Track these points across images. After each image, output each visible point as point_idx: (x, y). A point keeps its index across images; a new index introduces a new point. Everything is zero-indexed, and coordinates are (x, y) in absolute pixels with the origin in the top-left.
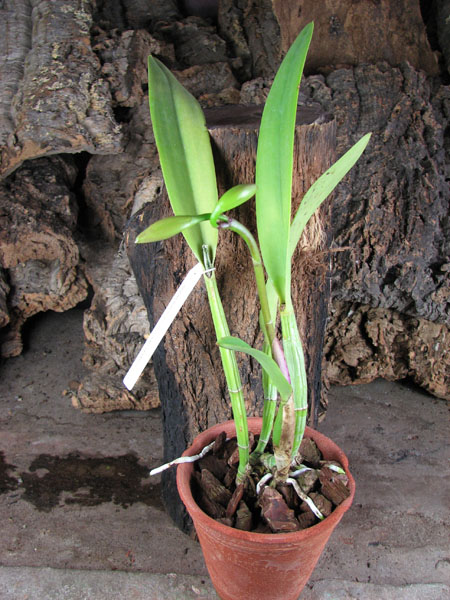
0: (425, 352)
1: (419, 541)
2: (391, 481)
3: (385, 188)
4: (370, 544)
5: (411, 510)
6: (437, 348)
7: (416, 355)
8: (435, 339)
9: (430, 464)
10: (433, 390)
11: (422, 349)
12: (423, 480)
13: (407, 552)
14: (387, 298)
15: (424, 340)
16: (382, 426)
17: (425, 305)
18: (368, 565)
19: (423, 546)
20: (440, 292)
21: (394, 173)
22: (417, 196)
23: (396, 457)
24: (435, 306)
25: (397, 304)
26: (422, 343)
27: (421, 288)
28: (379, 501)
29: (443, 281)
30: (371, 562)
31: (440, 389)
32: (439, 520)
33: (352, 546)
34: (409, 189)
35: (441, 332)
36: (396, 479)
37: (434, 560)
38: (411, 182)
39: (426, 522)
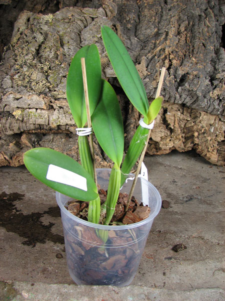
0: (204, 133)
1: (201, 256)
2: (182, 214)
3: (180, 25)
4: (166, 258)
5: (195, 235)
6: (212, 131)
7: (199, 135)
8: (211, 125)
9: (207, 204)
10: (209, 159)
11: (203, 131)
12: (203, 214)
13: (192, 264)
14: (180, 96)
15: (205, 125)
16: (176, 180)
17: (205, 100)
18: (164, 274)
19: (204, 260)
20: (215, 91)
21: (186, 17)
22: (201, 31)
23: (185, 199)
24: (212, 101)
25: (186, 101)
26: (202, 127)
27: (203, 89)
28: (173, 228)
29: (217, 85)
30: (166, 271)
31: (214, 157)
32: (215, 241)
33: (152, 260)
34: (196, 27)
35: (215, 120)
36: (185, 213)
37: (211, 269)
38: (197, 23)
39: (206, 242)
